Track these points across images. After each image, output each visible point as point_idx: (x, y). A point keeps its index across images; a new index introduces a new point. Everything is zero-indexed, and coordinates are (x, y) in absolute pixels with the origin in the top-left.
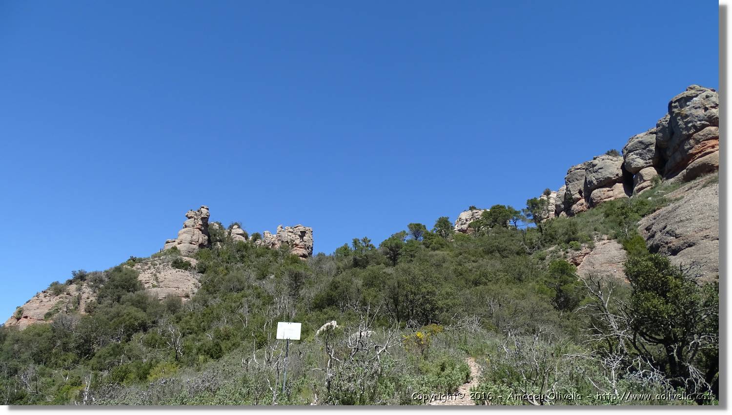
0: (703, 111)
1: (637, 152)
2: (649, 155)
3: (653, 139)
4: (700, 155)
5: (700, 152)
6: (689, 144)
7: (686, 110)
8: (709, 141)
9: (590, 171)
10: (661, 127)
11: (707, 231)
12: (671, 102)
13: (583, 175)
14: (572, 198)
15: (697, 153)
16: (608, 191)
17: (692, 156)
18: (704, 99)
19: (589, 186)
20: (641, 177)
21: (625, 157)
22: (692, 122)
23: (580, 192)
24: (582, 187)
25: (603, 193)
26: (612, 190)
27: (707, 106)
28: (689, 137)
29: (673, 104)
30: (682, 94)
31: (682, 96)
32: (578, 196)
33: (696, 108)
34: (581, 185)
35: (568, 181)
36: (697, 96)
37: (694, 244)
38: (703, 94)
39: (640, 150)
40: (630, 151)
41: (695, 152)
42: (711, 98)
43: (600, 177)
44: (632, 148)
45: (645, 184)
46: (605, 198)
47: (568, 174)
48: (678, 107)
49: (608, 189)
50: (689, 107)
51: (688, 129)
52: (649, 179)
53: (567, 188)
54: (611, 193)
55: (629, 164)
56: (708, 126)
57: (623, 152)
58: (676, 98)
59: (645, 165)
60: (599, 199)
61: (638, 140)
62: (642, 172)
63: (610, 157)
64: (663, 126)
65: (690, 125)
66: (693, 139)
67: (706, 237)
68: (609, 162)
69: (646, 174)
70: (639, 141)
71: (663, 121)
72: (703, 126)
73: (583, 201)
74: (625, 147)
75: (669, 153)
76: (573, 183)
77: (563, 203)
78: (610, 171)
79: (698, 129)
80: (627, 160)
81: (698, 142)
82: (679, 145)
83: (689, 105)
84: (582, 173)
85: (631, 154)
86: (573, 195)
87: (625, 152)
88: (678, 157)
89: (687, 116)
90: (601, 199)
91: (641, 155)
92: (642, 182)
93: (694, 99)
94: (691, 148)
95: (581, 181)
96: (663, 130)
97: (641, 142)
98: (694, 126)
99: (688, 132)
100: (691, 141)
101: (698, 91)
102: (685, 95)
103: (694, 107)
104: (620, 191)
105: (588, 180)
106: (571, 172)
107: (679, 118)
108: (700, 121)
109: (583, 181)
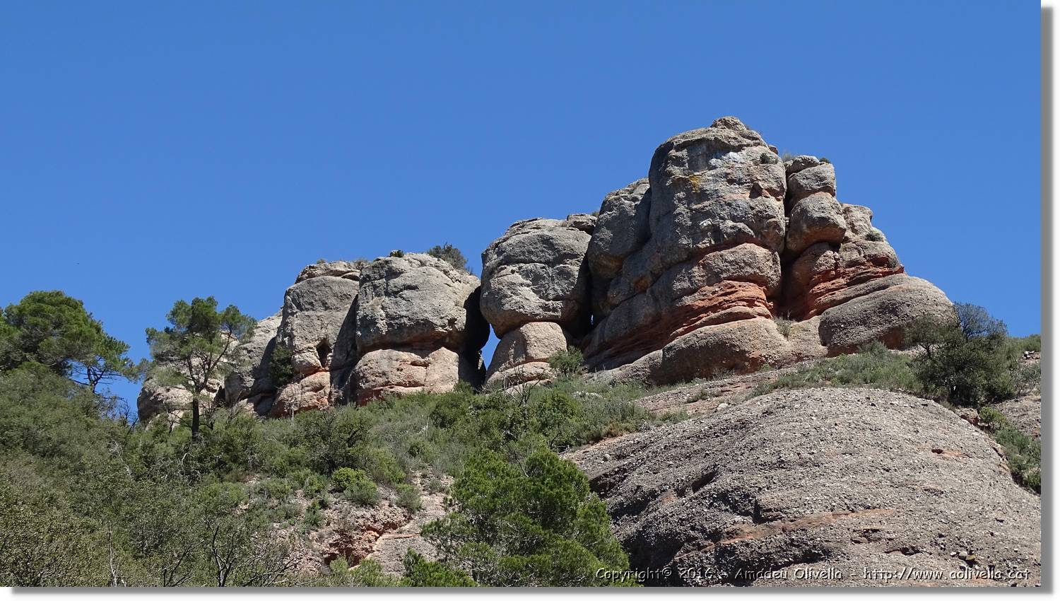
0: (748, 195)
1: (530, 266)
2: (559, 287)
3: (581, 242)
4: (713, 315)
5: (714, 308)
6: (690, 280)
7: (705, 179)
8: (742, 283)
9: (375, 287)
10: (615, 212)
11: (871, 514)
12: (669, 146)
13: (347, 296)
14: (289, 361)
15: (705, 310)
16: (414, 364)
17: (690, 316)
18: (756, 164)
19: (359, 333)
20: (523, 344)
21: (488, 274)
22: (713, 217)
23: (323, 349)
24: (332, 333)
25: (397, 364)
26: (426, 365)
27: (760, 183)
28: (695, 256)
29: (673, 153)
30: (703, 129)
31: (704, 136)
32: (313, 358)
33: (731, 182)
34: (330, 324)
35: (293, 304)
36: (738, 149)
37: (827, 553)
38: (754, 148)
39: (539, 265)
40: (509, 260)
41: (701, 304)
42: (773, 166)
43: (404, 313)
44: (517, 250)
45: (529, 369)
46: (399, 384)
47: (299, 280)
48: (683, 165)
49: (415, 357)
50: (712, 172)
51: (696, 233)
52: (544, 356)
53: (285, 324)
54: (419, 373)
55: (498, 297)
56: (749, 239)
57: (485, 257)
58: (684, 137)
59: (540, 311)
60: (381, 380)
61: (539, 232)
62: (531, 330)
63: (445, 264)
64: (623, 212)
65: (706, 223)
66: (704, 266)
67: (869, 535)
68: (437, 277)
69: (538, 340)
70: (541, 236)
71: (626, 198)
72: (738, 238)
73: (324, 377)
74: (497, 245)
75: (614, 295)
76: (310, 313)
77: (256, 372)
78: (436, 302)
79: (725, 241)
80: (494, 283)
81: (714, 277)
82: (656, 277)
83: (715, 167)
84: (345, 290)
85: (510, 268)
86: (300, 352)
87: (494, 258)
88: (644, 310)
89: (703, 195)
90: (387, 384)
91: (536, 278)
92: (521, 360)
93: (731, 154)
94: (691, 292)
95: (335, 313)
96: (619, 223)
97: (547, 242)
98: (716, 230)
99: (696, 241)
100: (697, 272)
101: (744, 137)
102: (710, 136)
103: (727, 174)
104: (447, 372)
105: (361, 313)
106: (311, 276)
107: (681, 195)
108: (734, 219)
109: (342, 315)
